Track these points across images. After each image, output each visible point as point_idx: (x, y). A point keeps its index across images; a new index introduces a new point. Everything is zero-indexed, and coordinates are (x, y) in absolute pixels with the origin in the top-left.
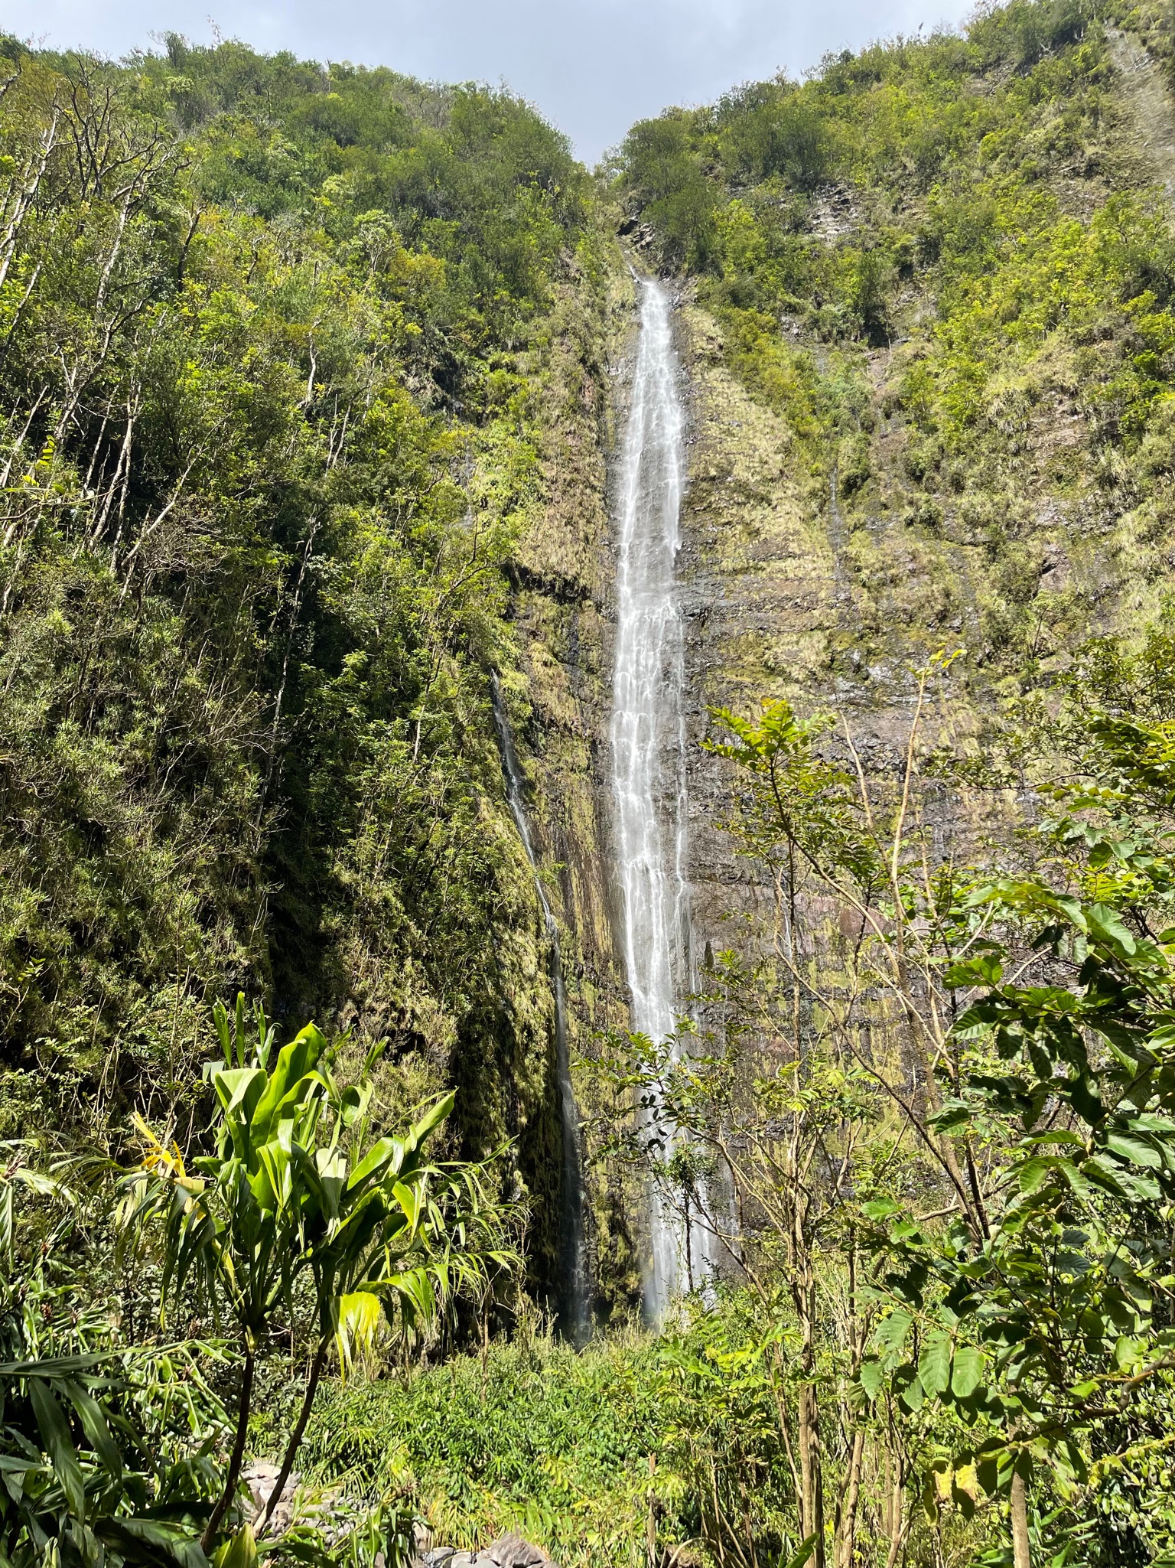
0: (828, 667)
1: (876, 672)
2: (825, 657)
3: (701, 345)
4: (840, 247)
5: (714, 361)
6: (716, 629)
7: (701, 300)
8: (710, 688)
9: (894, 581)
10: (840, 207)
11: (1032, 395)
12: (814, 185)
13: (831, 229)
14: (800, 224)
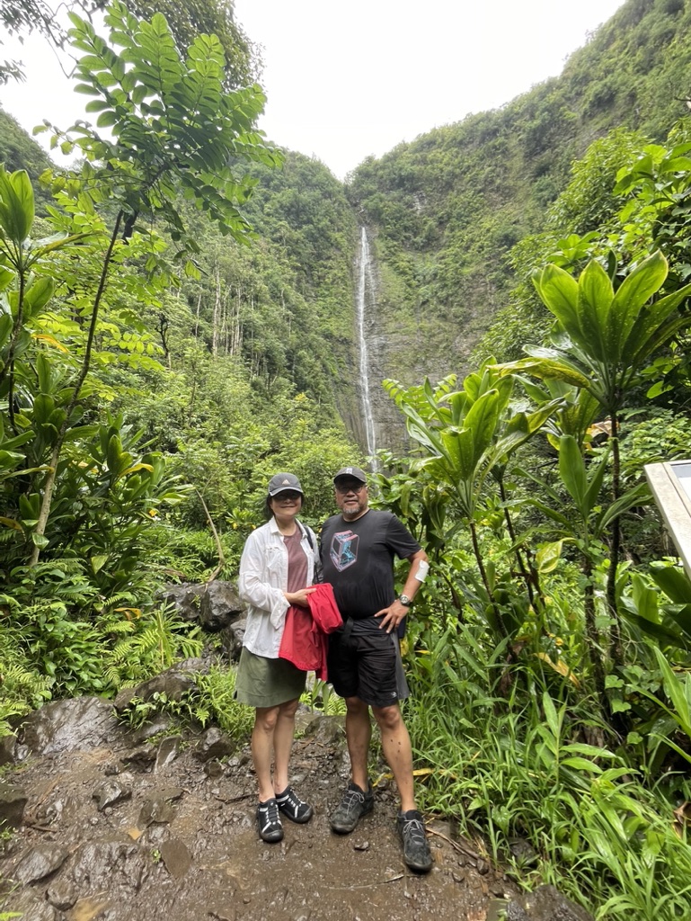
0: (416, 362)
1: (429, 364)
2: (415, 359)
3: (380, 254)
4: (421, 214)
5: (384, 260)
6: (387, 350)
7: (380, 236)
8: (386, 369)
9: (434, 335)
10: (422, 199)
11: (473, 277)
12: (414, 190)
13: (418, 207)
14: (410, 205)
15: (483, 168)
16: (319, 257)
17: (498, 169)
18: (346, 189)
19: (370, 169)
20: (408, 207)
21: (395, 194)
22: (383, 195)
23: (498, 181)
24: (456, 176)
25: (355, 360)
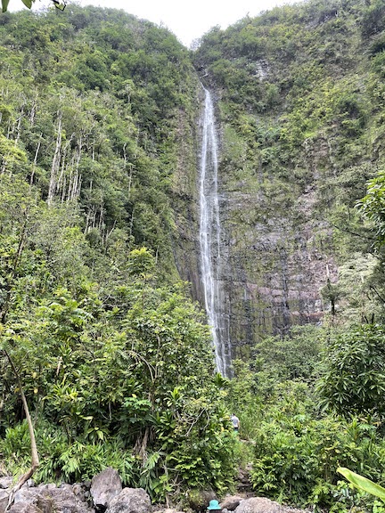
0: (256, 220)
1: (270, 222)
2: (256, 218)
3: (223, 116)
4: (264, 80)
5: (227, 121)
6: (228, 208)
7: (224, 99)
10: (264, 67)
11: (315, 140)
12: (257, 58)
13: (261, 74)
14: (252, 72)
15: (323, 43)
16: (162, 116)
17: (338, 44)
18: (191, 54)
19: (215, 38)
20: (251, 73)
21: (239, 61)
22: (227, 61)
23: (338, 55)
24: (298, 48)
25: (195, 216)
